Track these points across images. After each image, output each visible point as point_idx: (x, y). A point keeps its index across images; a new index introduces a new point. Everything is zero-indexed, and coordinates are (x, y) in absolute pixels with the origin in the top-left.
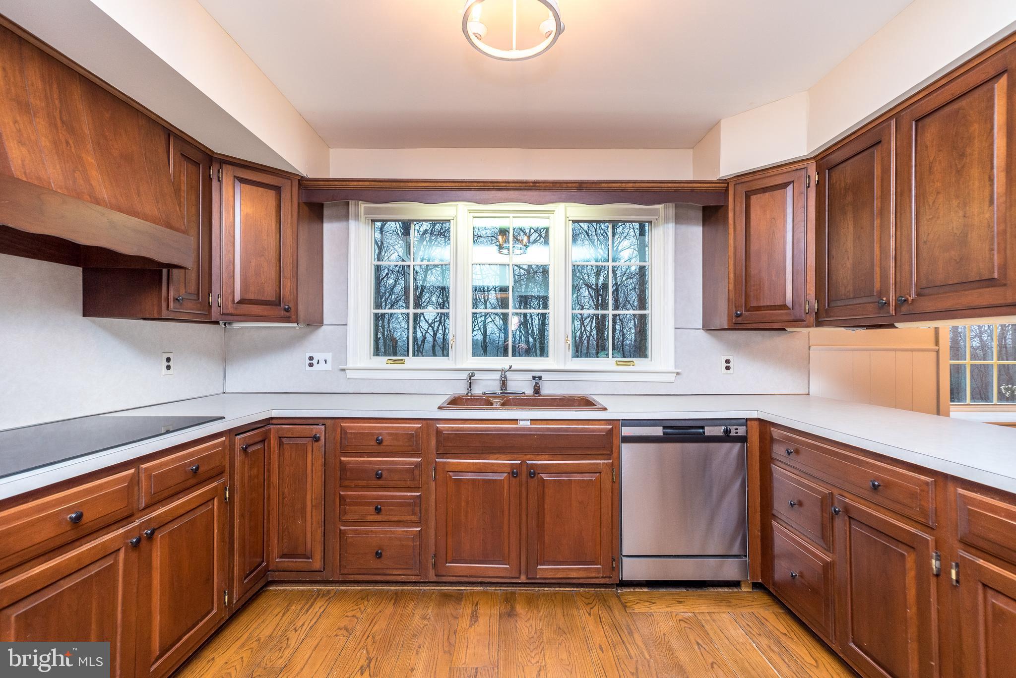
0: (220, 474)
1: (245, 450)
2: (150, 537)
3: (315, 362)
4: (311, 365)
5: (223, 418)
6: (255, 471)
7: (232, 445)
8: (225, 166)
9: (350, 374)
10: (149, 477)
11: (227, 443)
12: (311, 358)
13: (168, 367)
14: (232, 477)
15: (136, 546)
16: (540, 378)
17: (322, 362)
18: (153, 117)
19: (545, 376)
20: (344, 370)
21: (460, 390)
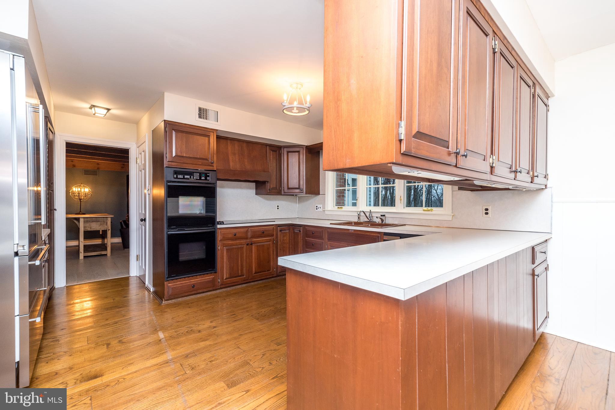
0: (272, 235)
1: (281, 231)
2: (251, 244)
3: (317, 208)
4: (317, 209)
5: (275, 221)
6: (285, 238)
7: (277, 229)
8: (284, 149)
9: (326, 213)
10: (251, 231)
11: (275, 228)
12: (317, 207)
13: (278, 208)
14: (277, 237)
15: (247, 245)
16: (384, 216)
17: (319, 208)
18: (263, 144)
19: (387, 215)
20: (324, 211)
21: (356, 220)
